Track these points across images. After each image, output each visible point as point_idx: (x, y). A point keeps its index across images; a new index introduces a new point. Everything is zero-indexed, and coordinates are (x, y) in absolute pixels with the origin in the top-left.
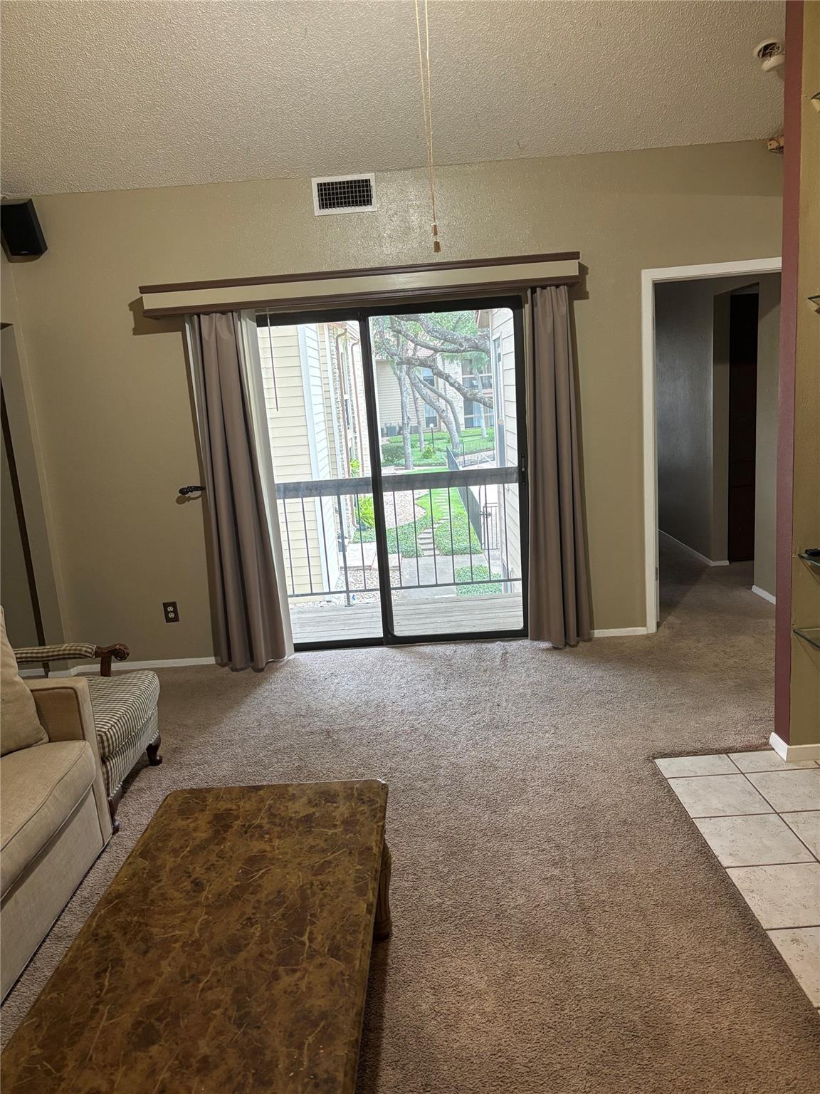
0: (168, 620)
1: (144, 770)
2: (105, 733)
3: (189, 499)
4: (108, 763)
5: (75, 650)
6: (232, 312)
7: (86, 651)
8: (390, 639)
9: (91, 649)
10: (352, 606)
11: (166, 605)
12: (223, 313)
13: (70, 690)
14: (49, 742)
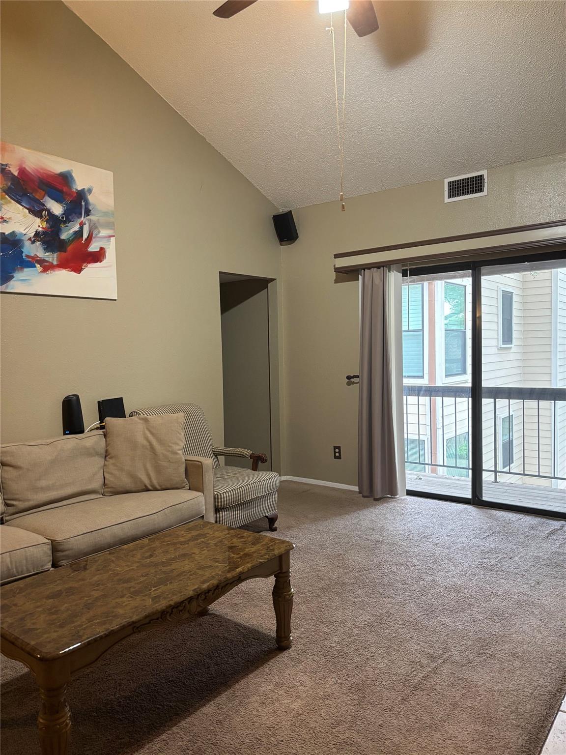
0: (336, 457)
2: (221, 494)
3: (354, 383)
5: (241, 452)
6: (383, 267)
7: (246, 454)
9: (249, 453)
11: (335, 448)
12: (379, 268)
13: (200, 463)
14: (189, 489)
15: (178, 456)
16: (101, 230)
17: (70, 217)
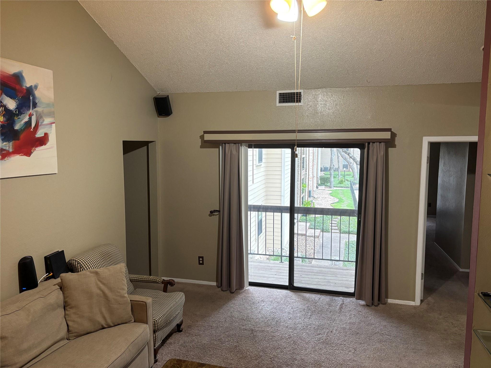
0: (200, 264)
1: (174, 334)
2: (156, 321)
3: (214, 215)
4: (156, 333)
5: (155, 280)
6: (238, 144)
7: (158, 281)
8: (291, 287)
9: (161, 280)
10: (283, 263)
11: (199, 257)
12: (235, 144)
13: (144, 303)
14: (134, 322)
15: (125, 299)
16: (45, 119)
17: (22, 110)
